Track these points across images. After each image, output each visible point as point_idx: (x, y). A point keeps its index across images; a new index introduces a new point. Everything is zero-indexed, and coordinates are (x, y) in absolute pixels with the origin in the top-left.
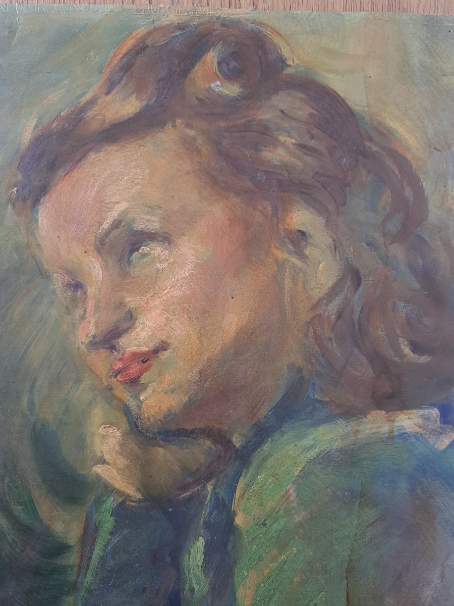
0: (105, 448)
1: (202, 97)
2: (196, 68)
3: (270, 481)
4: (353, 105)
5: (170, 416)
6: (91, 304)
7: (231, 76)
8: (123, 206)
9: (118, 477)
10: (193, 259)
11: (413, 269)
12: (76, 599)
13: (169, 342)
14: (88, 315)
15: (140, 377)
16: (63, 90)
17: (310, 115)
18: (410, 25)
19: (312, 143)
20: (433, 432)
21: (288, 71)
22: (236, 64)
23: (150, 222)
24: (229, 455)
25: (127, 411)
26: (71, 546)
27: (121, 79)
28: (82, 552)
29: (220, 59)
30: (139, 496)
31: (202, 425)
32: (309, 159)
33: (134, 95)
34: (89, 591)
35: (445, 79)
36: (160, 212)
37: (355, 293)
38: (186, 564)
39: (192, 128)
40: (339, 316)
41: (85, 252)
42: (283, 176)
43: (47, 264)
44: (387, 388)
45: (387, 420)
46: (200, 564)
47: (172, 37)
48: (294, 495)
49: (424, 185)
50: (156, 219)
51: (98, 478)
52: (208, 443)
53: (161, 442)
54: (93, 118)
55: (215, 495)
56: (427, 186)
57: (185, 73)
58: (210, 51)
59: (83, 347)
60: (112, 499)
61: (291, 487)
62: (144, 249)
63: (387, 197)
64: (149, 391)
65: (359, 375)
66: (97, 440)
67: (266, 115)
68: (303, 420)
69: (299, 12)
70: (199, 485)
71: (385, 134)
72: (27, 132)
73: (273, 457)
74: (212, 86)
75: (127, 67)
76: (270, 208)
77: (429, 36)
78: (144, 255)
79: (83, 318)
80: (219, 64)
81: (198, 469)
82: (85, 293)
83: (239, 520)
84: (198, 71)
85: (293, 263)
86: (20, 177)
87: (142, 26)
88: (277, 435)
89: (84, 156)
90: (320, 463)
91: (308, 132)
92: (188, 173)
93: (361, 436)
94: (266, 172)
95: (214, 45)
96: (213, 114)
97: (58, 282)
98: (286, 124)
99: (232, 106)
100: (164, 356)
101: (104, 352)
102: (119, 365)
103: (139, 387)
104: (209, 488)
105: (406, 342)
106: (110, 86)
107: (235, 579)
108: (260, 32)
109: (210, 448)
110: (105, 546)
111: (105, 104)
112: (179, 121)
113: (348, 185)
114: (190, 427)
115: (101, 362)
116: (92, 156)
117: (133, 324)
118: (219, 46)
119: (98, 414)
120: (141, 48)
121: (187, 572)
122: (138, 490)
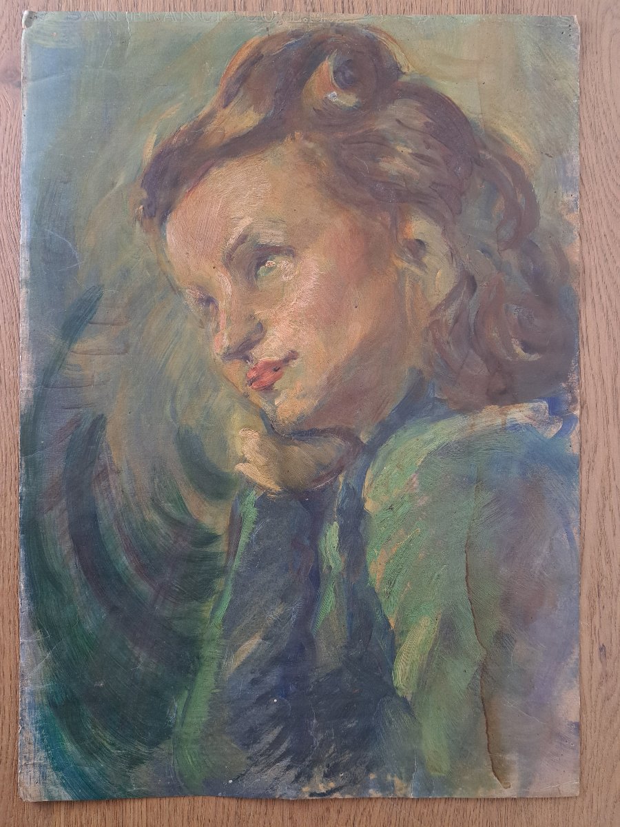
0: (245, 449)
1: (319, 108)
2: (312, 78)
3: (395, 471)
4: (468, 112)
5: (302, 418)
6: (223, 318)
7: (347, 85)
8: (247, 221)
9: (259, 474)
10: (317, 270)
11: (524, 272)
12: (227, 580)
13: (298, 351)
14: (221, 328)
15: (273, 384)
16: (180, 104)
17: (426, 124)
18: (524, 27)
19: (428, 153)
20: (542, 422)
21: (404, 79)
22: (352, 73)
23: (275, 237)
24: (357, 450)
25: (263, 415)
26: (219, 536)
27: (238, 91)
28: (230, 540)
29: (336, 69)
30: (278, 489)
31: (332, 425)
32: (425, 169)
33: (252, 108)
34: (238, 574)
35: (557, 83)
36: (284, 226)
37: (471, 299)
38: (323, 545)
39: (311, 141)
40: (456, 320)
41: (214, 268)
42: (401, 186)
43: (179, 280)
44: (500, 385)
45: (501, 414)
46: (336, 545)
47: (287, 46)
48: (417, 482)
49: (536, 192)
50: (280, 233)
51: (241, 475)
52: (338, 441)
53: (296, 441)
54: (213, 132)
55: (347, 485)
56: (539, 192)
57: (302, 83)
58: (325, 59)
59: (218, 358)
60: (254, 492)
61: (414, 476)
62: (270, 263)
63: (500, 204)
64: (282, 396)
65: (475, 374)
66: (238, 442)
67: (383, 125)
68: (424, 416)
69: (413, 16)
70: (332, 477)
71: (499, 141)
72: (147, 149)
73: (397, 451)
74: (329, 96)
75: (243, 78)
76: (389, 219)
77: (542, 39)
78: (271, 269)
79: (216, 331)
80: (334, 72)
81: (330, 464)
82: (217, 307)
83: (369, 506)
84: (315, 81)
85: (412, 271)
86: (145, 195)
87: (256, 35)
88: (400, 432)
89: (207, 171)
90: (440, 454)
91: (424, 142)
92: (309, 186)
93: (477, 428)
94: (383, 182)
95: (329, 53)
96: (330, 125)
97: (190, 296)
98: (403, 134)
99: (348, 117)
100: (295, 364)
101: (238, 363)
102: (254, 374)
103: (273, 394)
104: (341, 479)
105: (518, 343)
106: (228, 99)
107: (367, 556)
108: (375, 38)
109: (340, 444)
110: (250, 534)
111: (223, 117)
112: (297, 134)
113: (462, 193)
114: (320, 427)
115: (236, 372)
116: (214, 172)
117: (264, 335)
118: (334, 55)
119: (237, 418)
120: (256, 58)
121: (324, 554)
122: (278, 483)
